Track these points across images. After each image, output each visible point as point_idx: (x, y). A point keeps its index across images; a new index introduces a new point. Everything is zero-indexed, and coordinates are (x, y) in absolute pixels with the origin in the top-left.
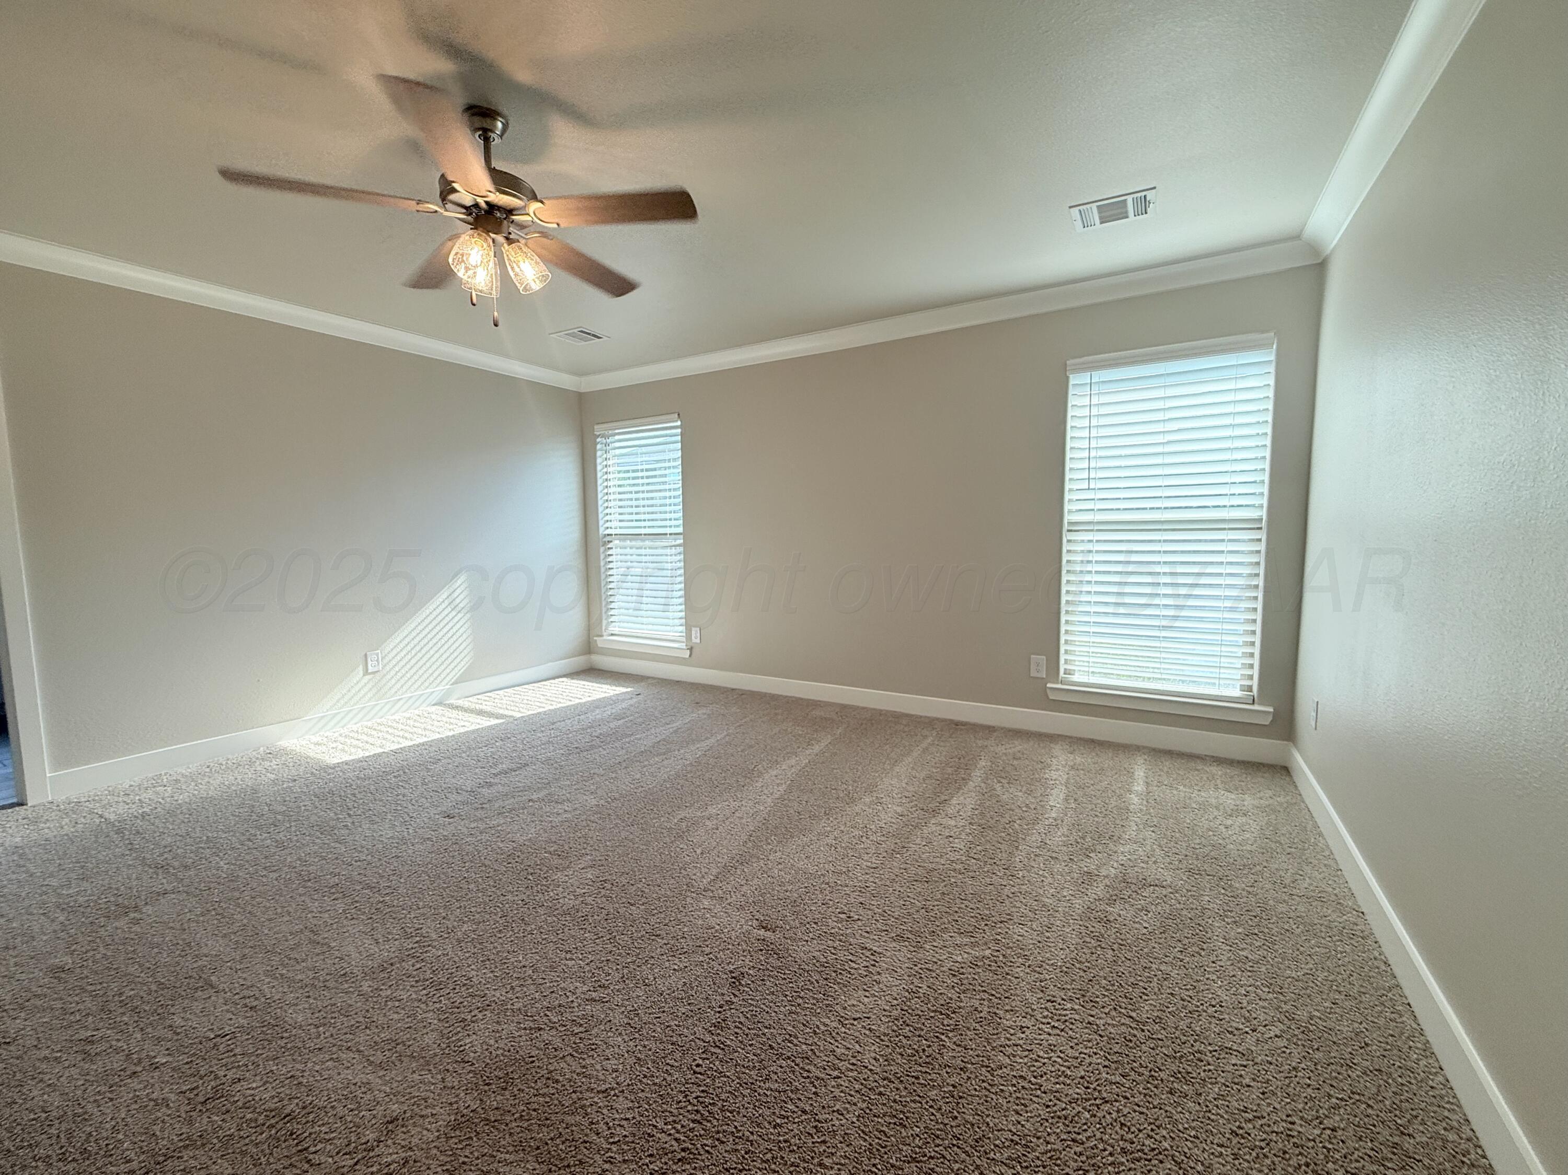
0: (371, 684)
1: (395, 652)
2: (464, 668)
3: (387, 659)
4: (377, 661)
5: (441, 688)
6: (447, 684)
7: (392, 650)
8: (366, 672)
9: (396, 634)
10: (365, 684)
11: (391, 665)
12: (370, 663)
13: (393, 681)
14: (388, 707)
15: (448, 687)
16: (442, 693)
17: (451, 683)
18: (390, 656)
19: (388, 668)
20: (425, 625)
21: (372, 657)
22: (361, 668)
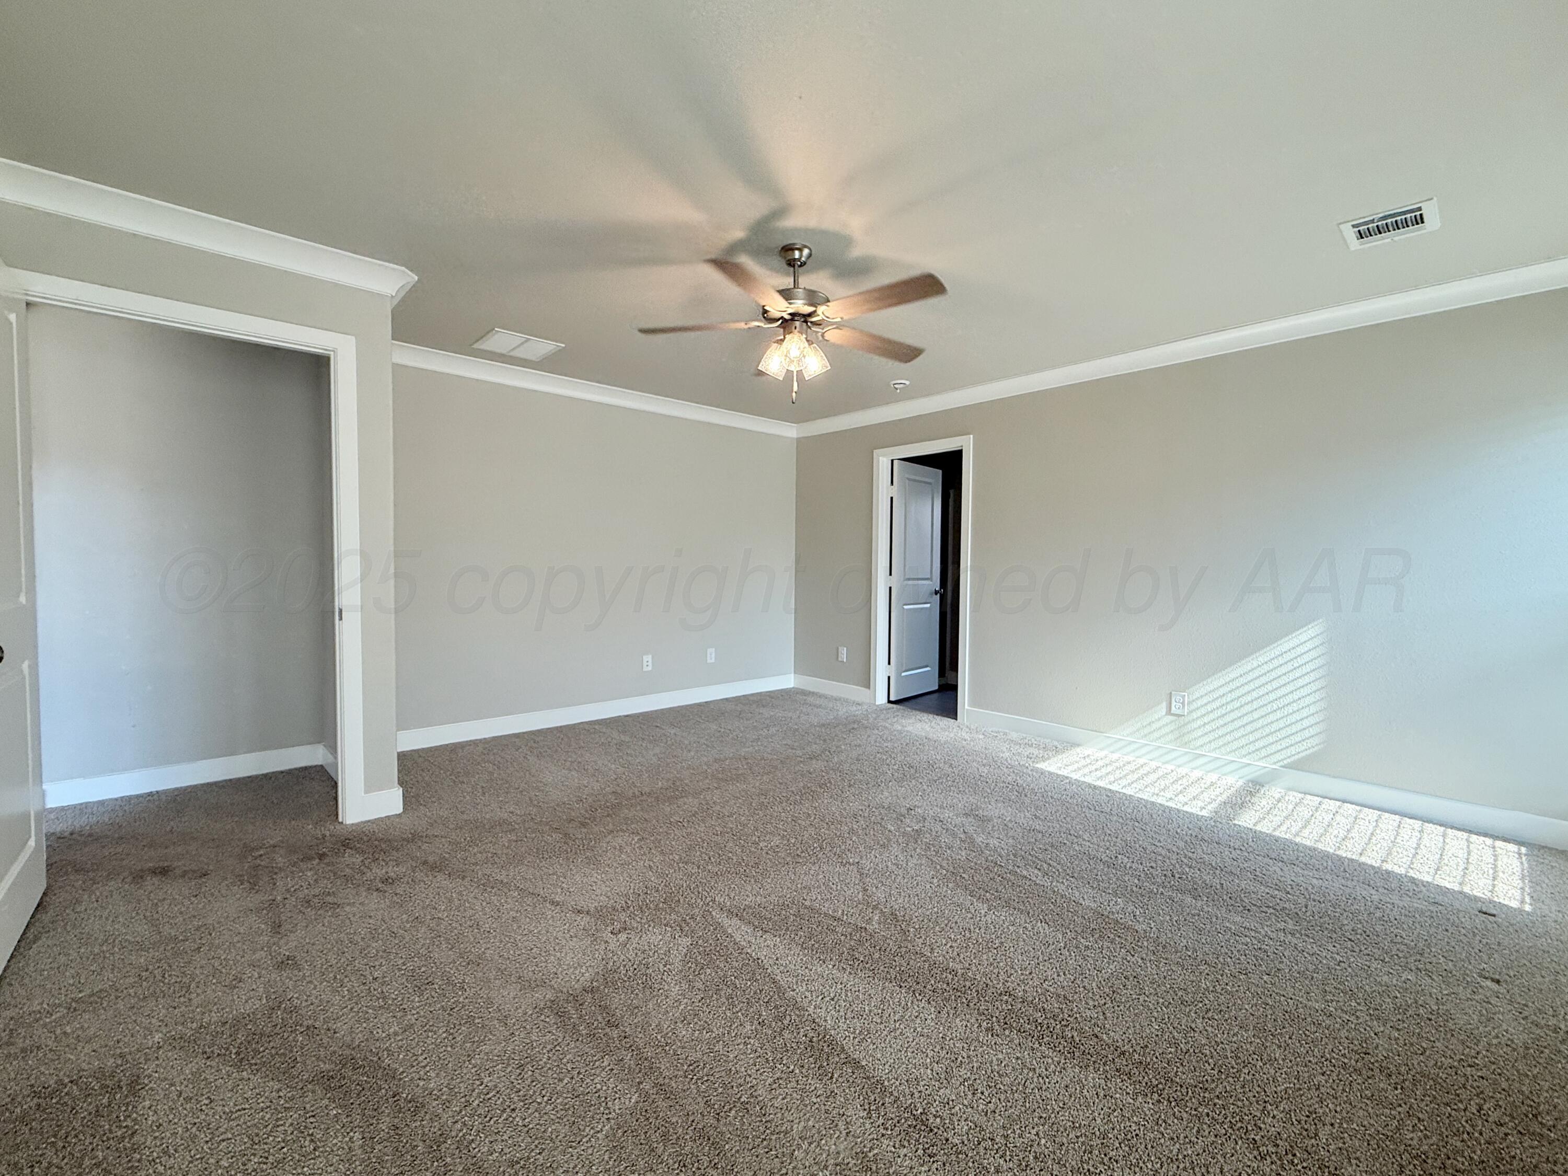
0: (1172, 727)
1: (1205, 700)
2: (1308, 752)
3: (1195, 706)
4: (1183, 703)
5: (1260, 763)
6: (1275, 763)
7: (1202, 697)
8: (1169, 712)
9: (1209, 680)
10: (1167, 724)
11: (1199, 713)
12: (1174, 703)
13: (1200, 733)
14: (1186, 758)
15: (1274, 767)
16: (1262, 772)
17: (1281, 763)
18: (1199, 703)
19: (1195, 715)
20: (1249, 678)
21: (1176, 698)
22: (1164, 705)
